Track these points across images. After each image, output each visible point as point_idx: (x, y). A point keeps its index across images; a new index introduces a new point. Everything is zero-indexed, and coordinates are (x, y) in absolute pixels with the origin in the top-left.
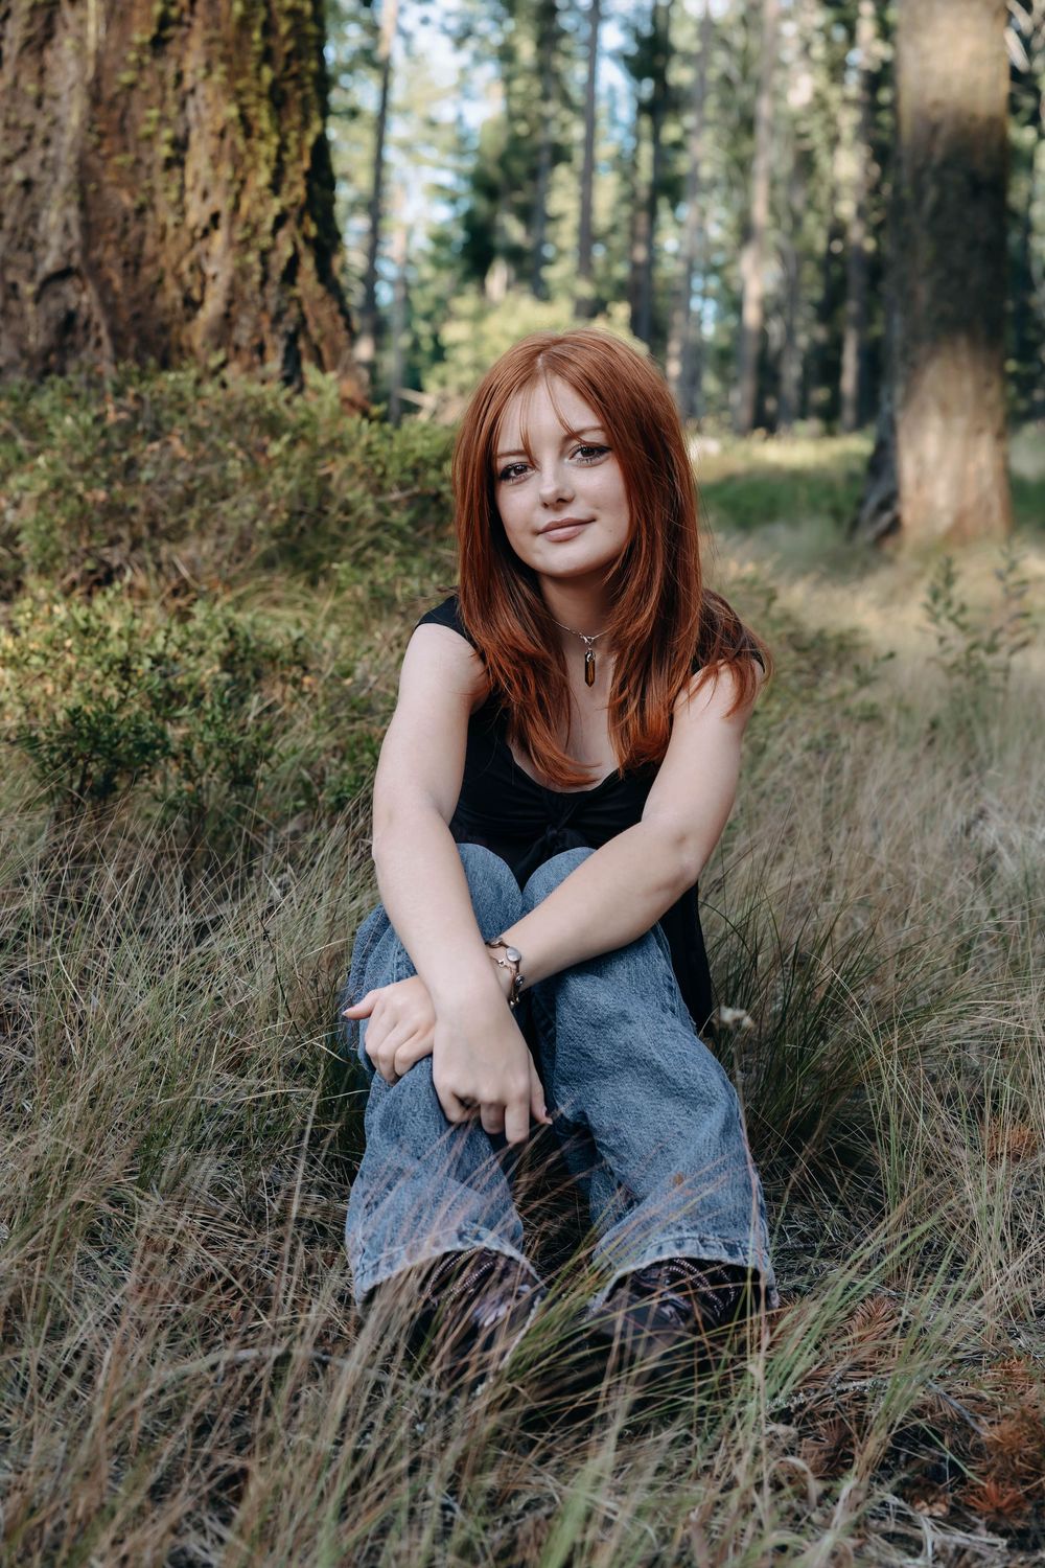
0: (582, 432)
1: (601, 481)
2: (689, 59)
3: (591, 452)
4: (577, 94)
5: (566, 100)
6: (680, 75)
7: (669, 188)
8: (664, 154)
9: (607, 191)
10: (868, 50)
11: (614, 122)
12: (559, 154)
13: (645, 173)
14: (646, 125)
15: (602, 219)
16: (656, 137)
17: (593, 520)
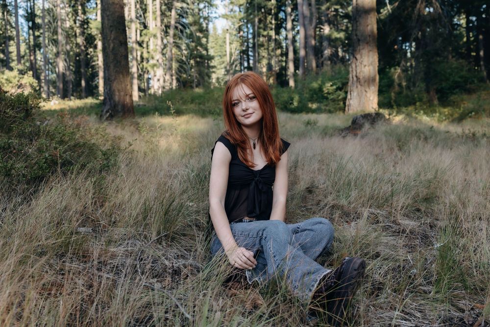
0: (248, 95)
1: (255, 104)
2: (40, 17)
3: (251, 99)
4: (14, 25)
5: (11, 26)
6: (38, 21)
7: (37, 46)
8: (36, 38)
9: (23, 47)
10: (81, 17)
11: (23, 31)
12: (11, 38)
13: (32, 43)
14: (31, 32)
15: (22, 53)
16: (34, 35)
17: (254, 113)
